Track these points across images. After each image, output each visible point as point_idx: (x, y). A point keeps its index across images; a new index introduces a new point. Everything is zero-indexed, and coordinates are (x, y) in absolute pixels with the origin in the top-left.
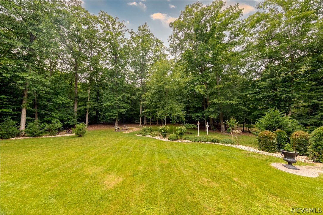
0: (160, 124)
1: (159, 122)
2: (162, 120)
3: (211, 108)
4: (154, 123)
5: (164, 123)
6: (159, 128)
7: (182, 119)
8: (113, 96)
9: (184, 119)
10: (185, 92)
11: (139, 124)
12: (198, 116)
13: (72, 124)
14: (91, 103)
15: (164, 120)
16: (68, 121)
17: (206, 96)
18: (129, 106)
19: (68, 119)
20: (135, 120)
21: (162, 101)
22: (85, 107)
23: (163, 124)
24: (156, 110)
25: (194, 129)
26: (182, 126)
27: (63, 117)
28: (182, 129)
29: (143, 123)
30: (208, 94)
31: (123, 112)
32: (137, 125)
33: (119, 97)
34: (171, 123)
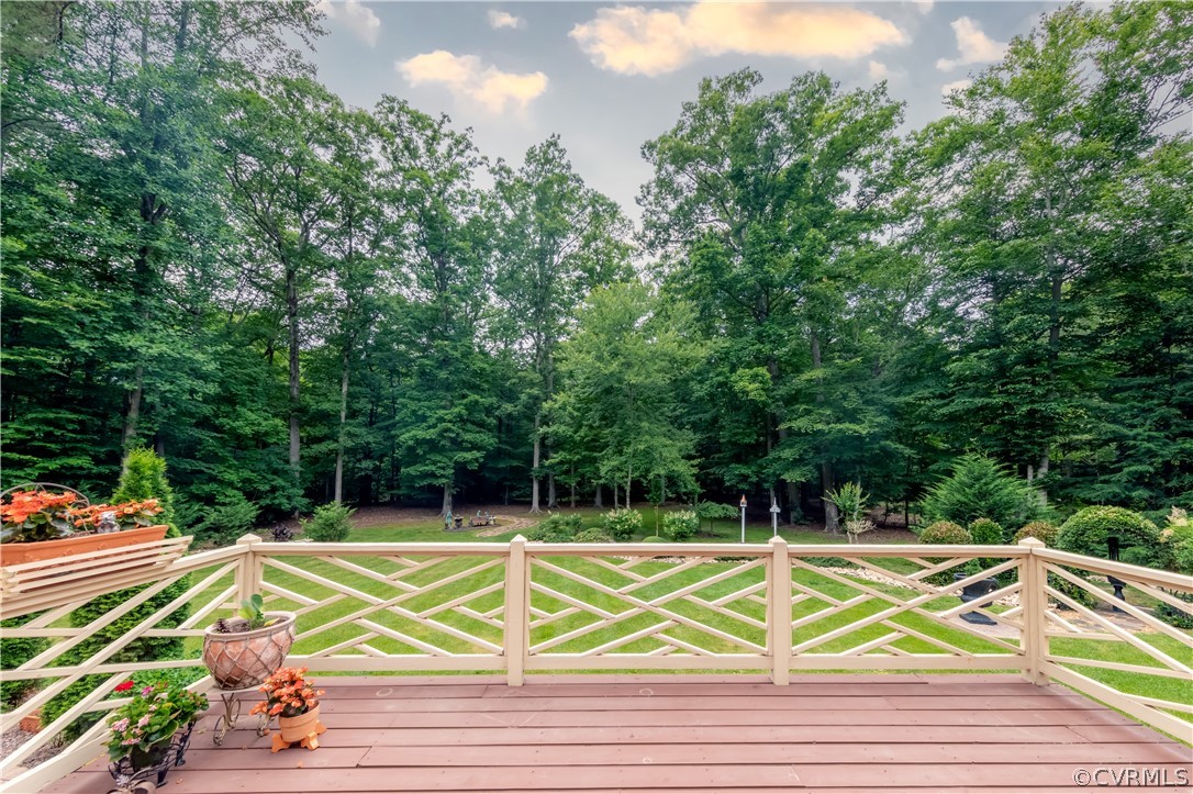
0: (608, 503)
1: (603, 496)
2: (616, 490)
3: (791, 446)
4: (586, 501)
5: (622, 502)
6: (605, 518)
7: (686, 487)
8: (432, 404)
9: (694, 486)
10: (699, 390)
11: (530, 503)
12: (742, 475)
13: (286, 506)
14: (353, 430)
15: (621, 489)
16: (271, 496)
17: (773, 406)
18: (492, 441)
19: (274, 489)
20: (512, 488)
21: (615, 426)
22: (333, 446)
23: (619, 503)
24: (596, 454)
25: (726, 520)
26: (683, 511)
27: (255, 482)
28: (684, 522)
29: (543, 503)
30: (777, 400)
31: (470, 462)
32: (521, 509)
33: (456, 410)
34: (648, 501)
